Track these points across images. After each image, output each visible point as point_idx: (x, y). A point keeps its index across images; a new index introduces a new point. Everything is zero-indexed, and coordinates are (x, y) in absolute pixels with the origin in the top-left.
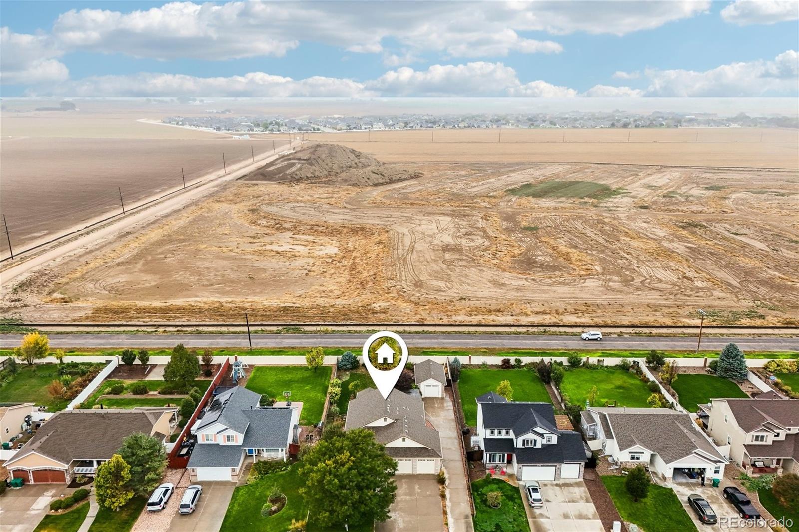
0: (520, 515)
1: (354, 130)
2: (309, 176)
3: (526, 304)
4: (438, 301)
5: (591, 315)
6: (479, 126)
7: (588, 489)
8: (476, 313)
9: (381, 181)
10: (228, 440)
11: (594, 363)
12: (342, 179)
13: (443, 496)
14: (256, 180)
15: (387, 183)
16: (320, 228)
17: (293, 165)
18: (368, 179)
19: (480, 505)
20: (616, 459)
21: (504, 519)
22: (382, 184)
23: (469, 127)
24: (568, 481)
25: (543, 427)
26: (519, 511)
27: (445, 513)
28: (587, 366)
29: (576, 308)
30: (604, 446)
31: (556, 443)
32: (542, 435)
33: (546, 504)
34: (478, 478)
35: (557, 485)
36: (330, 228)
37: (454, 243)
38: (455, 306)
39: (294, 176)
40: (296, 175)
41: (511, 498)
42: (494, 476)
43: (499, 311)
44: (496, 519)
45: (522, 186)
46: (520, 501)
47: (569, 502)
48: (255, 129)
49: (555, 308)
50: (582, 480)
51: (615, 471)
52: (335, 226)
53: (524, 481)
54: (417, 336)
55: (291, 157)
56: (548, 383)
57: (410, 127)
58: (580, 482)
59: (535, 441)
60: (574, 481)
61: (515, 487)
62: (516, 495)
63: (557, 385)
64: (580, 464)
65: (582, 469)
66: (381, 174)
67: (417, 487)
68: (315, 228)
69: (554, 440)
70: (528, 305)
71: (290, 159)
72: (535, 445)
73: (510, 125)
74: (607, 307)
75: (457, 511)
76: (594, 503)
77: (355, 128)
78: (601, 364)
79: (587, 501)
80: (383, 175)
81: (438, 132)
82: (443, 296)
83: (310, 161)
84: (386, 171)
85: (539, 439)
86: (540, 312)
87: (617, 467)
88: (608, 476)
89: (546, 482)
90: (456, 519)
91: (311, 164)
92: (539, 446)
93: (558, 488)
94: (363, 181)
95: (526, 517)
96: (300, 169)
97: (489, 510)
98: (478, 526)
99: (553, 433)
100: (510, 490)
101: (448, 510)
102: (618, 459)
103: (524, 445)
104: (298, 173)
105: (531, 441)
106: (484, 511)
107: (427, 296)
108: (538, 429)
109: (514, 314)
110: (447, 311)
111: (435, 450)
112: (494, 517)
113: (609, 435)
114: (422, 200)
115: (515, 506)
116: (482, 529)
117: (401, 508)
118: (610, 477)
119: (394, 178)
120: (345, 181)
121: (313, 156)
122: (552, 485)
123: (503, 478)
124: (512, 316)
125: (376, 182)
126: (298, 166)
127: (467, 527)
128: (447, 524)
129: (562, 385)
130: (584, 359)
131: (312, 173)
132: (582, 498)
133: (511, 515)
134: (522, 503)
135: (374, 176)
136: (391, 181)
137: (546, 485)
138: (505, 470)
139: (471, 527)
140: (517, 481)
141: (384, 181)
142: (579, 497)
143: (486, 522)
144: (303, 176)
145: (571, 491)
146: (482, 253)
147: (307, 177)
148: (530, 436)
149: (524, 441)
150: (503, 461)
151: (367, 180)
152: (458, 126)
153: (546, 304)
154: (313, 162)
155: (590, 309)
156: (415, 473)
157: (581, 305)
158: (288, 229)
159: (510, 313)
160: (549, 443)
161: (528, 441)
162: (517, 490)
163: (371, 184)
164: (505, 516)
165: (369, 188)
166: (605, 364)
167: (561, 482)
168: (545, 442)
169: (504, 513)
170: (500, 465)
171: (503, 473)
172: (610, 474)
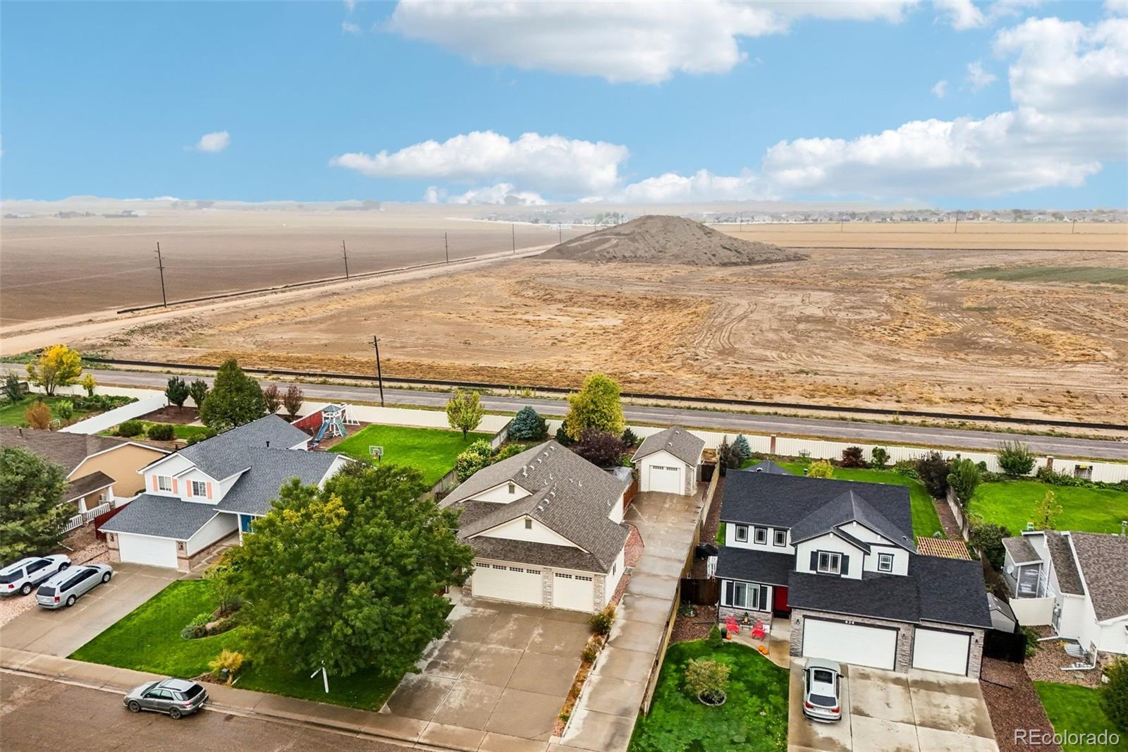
0: (769, 732)
1: (725, 223)
2: (626, 255)
3: (934, 386)
4: (753, 373)
5: (1079, 412)
6: (925, 220)
7: (989, 704)
8: (823, 393)
9: (734, 260)
10: (196, 492)
11: (1067, 472)
12: (673, 255)
13: (588, 659)
14: (550, 258)
15: (744, 264)
16: (607, 300)
17: (609, 240)
18: (714, 255)
19: (671, 692)
20: (1087, 648)
21: (721, 733)
22: (736, 264)
23: (909, 220)
24: (931, 678)
25: (868, 525)
26: (769, 723)
27: (574, 694)
28: (1047, 477)
29: (1045, 398)
30: (1057, 615)
31: (905, 574)
32: (865, 548)
33: (850, 719)
34: (693, 637)
35: (897, 681)
36: (622, 300)
37: (824, 315)
38: (783, 381)
39: (605, 254)
40: (608, 253)
41: (760, 691)
42: (734, 638)
43: (871, 393)
44: (697, 730)
45: (979, 269)
46: (781, 700)
47: (922, 725)
48: (584, 221)
49: (995, 395)
50: (977, 681)
51: (1082, 676)
52: (632, 298)
53: (808, 659)
54: (687, 412)
55: (608, 231)
56: (942, 496)
57: (813, 220)
58: (969, 684)
59: (846, 559)
60: (952, 679)
61: (778, 669)
62: (775, 687)
63: (963, 502)
64: (971, 634)
65: (978, 651)
66: (736, 251)
67: (538, 631)
68: (601, 299)
69: (900, 565)
70: (938, 388)
71: (605, 234)
72: (845, 569)
73: (981, 219)
74: (1118, 400)
75: (608, 695)
76: (999, 741)
77: (727, 221)
78: (1085, 476)
79: (979, 731)
80: (739, 252)
81: (854, 225)
82: (766, 366)
83: (632, 236)
84: (745, 247)
85: (855, 555)
86: (962, 400)
87: (1089, 667)
88: (1057, 685)
89: (868, 671)
90: (595, 714)
91: (634, 240)
92: (854, 573)
93: (898, 689)
94: (705, 258)
95: (784, 739)
96: (616, 245)
97: (690, 706)
98: (644, 736)
99: (896, 546)
100: (764, 673)
101: (586, 690)
102: (1093, 646)
103: (813, 566)
104: (611, 250)
105: (835, 560)
106: (675, 708)
107: (735, 366)
108: (854, 530)
109: (903, 398)
110: (766, 388)
111: (598, 556)
112: (695, 723)
113: (1070, 583)
114: (793, 278)
115: (762, 709)
116: (651, 745)
117: (477, 667)
118: (1064, 688)
119: (757, 258)
120: (676, 257)
121: (638, 230)
122: (884, 679)
123: (755, 644)
124: (898, 402)
125: (726, 261)
126: (614, 242)
127: (613, 736)
128: (565, 719)
129: (973, 502)
130: (1040, 463)
131: (632, 251)
132: (963, 721)
133: (744, 729)
134: (786, 705)
135: (723, 253)
136: (752, 262)
137: (865, 676)
138: (766, 628)
139: (624, 736)
140: (788, 657)
141: (739, 260)
142: (956, 718)
143: (670, 731)
144: (619, 255)
145: (936, 702)
146: (871, 327)
147: (624, 257)
148: (830, 544)
149: (814, 555)
150: (763, 606)
151: (712, 258)
152: (891, 219)
153: (977, 389)
154: (637, 237)
155: (1078, 402)
156: (548, 606)
157: (1057, 393)
158: (560, 301)
159: (895, 398)
160: (884, 571)
161: (824, 558)
162: (782, 675)
163: (717, 263)
164: (725, 727)
165: (712, 268)
166: (1095, 478)
167: (912, 676)
168: (872, 565)
169: (727, 720)
170: (755, 614)
171: (760, 634)
172: (1063, 680)
